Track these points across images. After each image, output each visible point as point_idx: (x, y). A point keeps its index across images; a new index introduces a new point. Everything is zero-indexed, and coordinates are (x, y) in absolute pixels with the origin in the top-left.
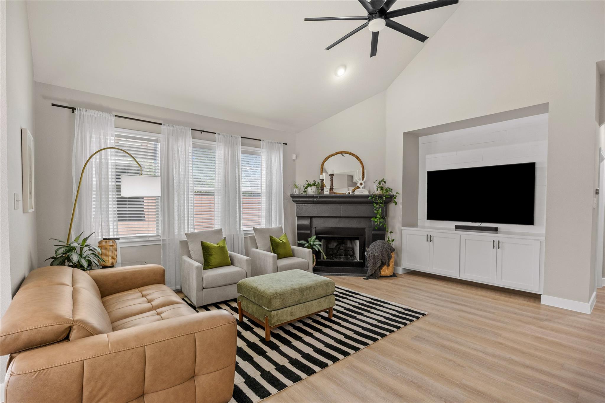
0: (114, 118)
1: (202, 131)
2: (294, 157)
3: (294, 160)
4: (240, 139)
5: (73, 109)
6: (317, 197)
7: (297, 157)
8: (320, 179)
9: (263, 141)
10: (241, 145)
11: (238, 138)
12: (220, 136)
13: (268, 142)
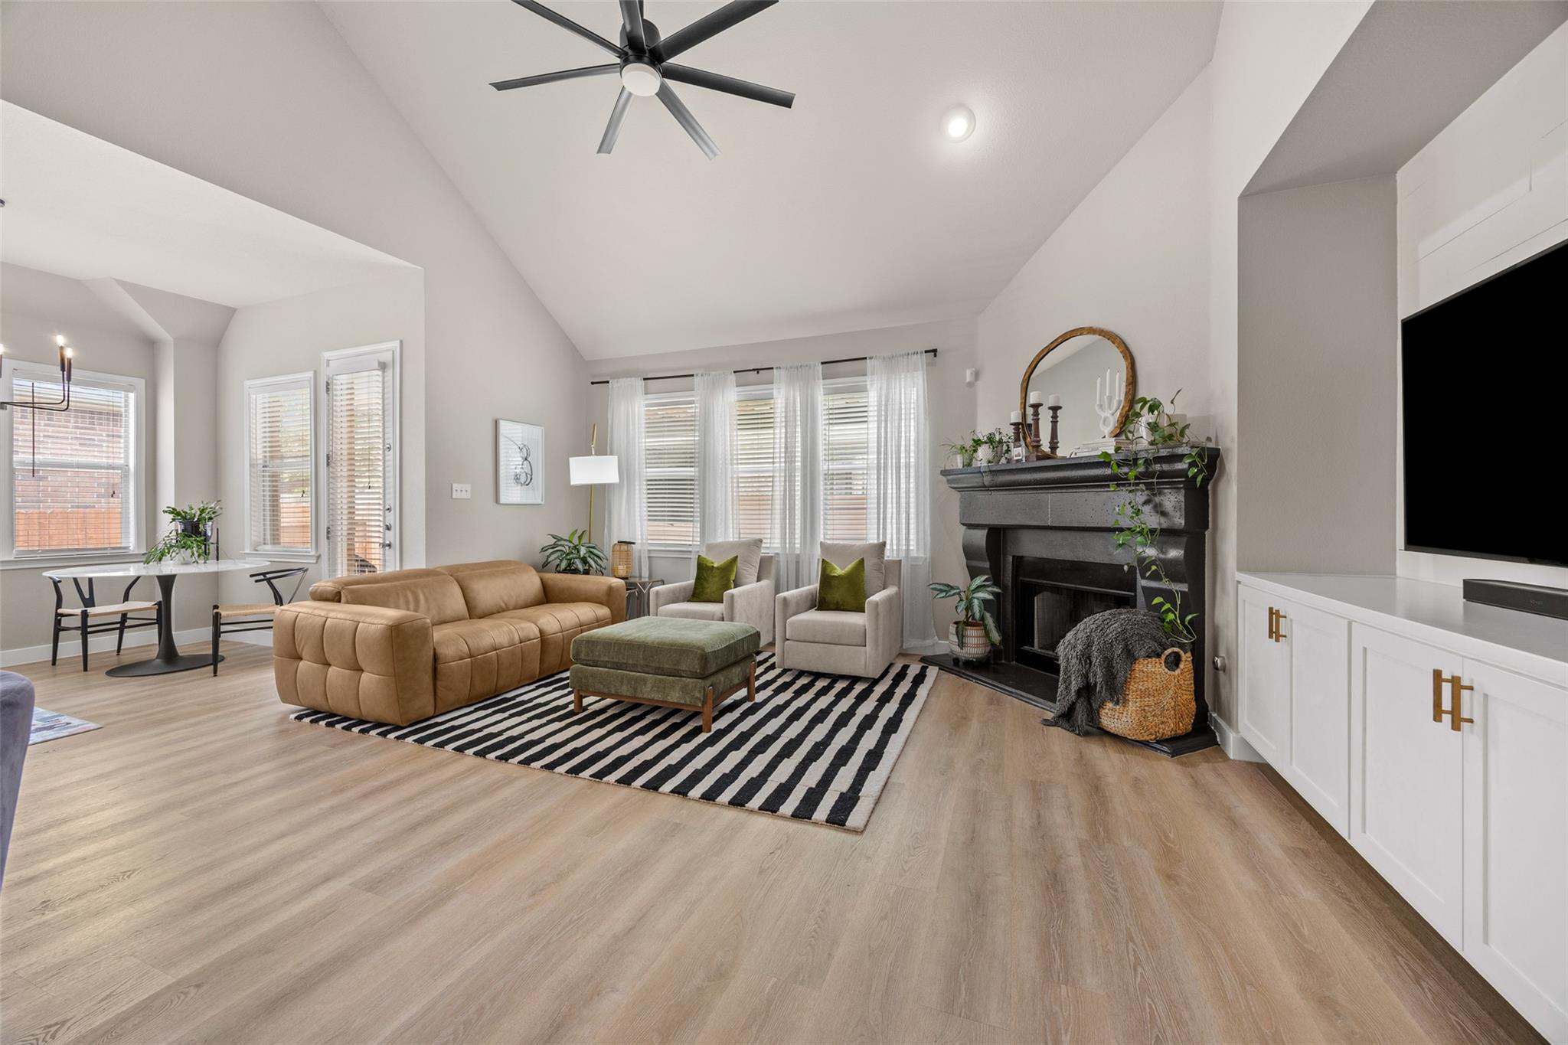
0: (641, 382)
2: (968, 376)
3: (971, 385)
4: (821, 366)
5: (605, 383)
7: (977, 375)
8: (1012, 421)
9: (871, 358)
10: (823, 379)
11: (815, 365)
13: (884, 358)
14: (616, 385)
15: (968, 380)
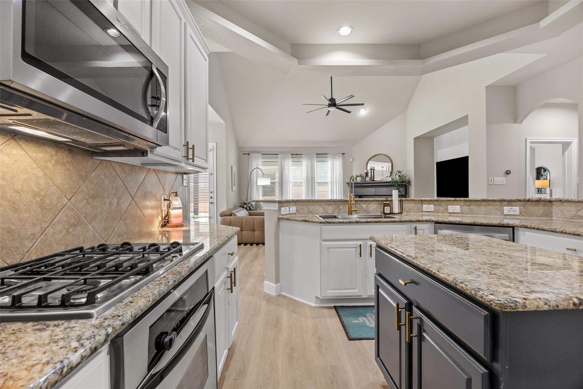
0: (261, 155)
1: (297, 154)
3: (351, 162)
4: (315, 155)
5: (249, 154)
6: (360, 183)
7: (353, 160)
9: (329, 154)
10: (316, 158)
12: (305, 155)
13: (332, 154)
14: (252, 155)
15: (351, 161)
